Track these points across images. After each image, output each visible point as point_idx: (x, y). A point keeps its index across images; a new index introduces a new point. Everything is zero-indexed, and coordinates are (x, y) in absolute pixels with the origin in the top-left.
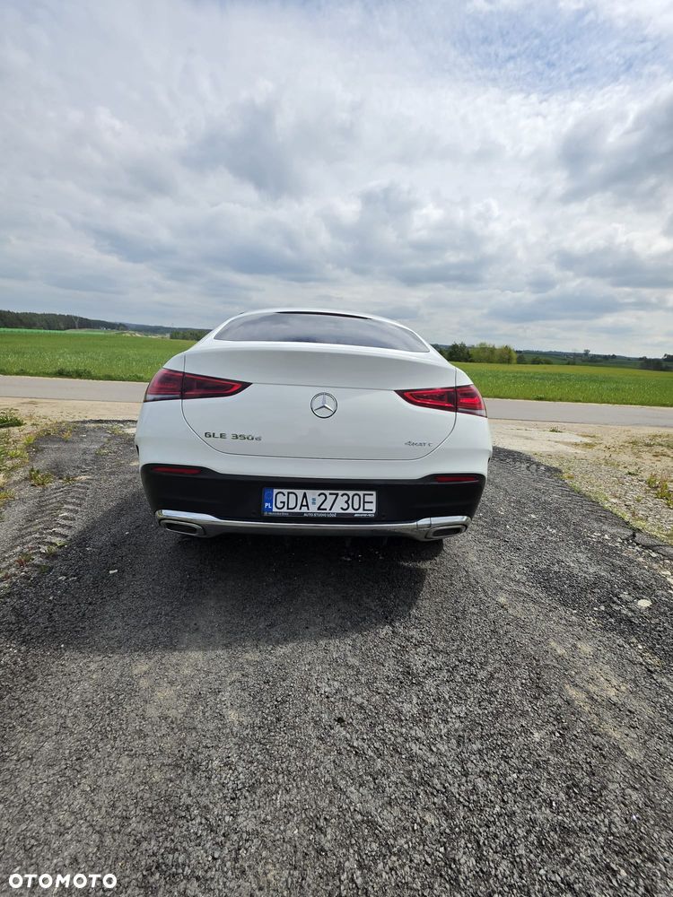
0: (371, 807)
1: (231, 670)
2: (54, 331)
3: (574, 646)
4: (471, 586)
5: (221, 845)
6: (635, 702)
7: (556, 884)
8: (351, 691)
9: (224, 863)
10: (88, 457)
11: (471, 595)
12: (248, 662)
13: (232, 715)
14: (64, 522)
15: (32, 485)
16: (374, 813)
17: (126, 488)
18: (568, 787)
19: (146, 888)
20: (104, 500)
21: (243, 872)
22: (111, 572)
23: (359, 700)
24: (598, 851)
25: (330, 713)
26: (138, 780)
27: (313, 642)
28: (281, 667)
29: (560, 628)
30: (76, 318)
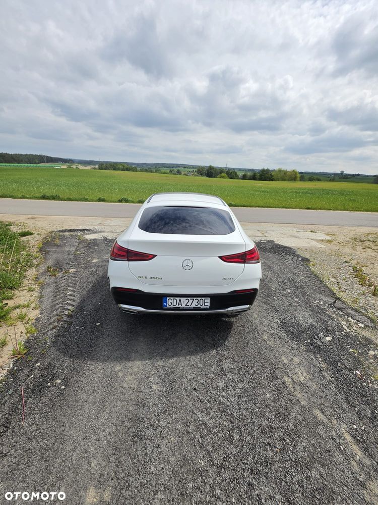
0: (205, 419)
1: (152, 369)
2: (33, 165)
3: (292, 359)
4: (252, 331)
5: (156, 430)
6: (311, 383)
7: (265, 443)
8: (199, 378)
9: (157, 435)
10: (71, 257)
11: (252, 335)
12: (159, 366)
13: (155, 387)
14: (71, 297)
15: (50, 276)
16: (206, 421)
17: (94, 276)
18: (276, 414)
19: (133, 442)
20: (85, 284)
21: (163, 438)
22: (97, 324)
23: (202, 381)
24: (281, 434)
25: (191, 386)
26: (125, 409)
27: (184, 357)
28: (172, 368)
29: (288, 351)
30: (44, 156)
